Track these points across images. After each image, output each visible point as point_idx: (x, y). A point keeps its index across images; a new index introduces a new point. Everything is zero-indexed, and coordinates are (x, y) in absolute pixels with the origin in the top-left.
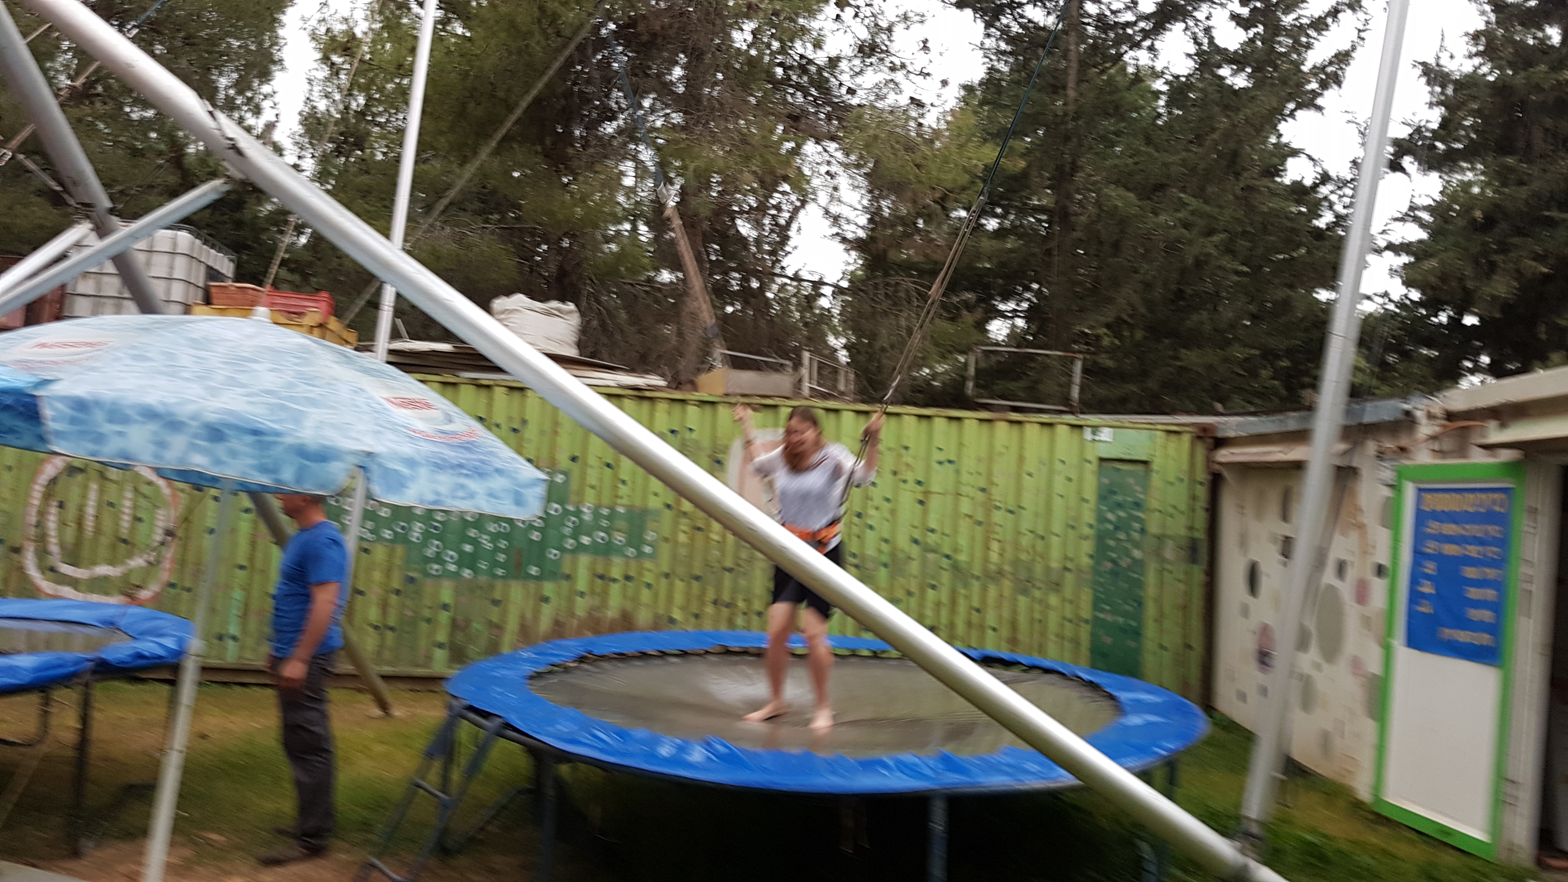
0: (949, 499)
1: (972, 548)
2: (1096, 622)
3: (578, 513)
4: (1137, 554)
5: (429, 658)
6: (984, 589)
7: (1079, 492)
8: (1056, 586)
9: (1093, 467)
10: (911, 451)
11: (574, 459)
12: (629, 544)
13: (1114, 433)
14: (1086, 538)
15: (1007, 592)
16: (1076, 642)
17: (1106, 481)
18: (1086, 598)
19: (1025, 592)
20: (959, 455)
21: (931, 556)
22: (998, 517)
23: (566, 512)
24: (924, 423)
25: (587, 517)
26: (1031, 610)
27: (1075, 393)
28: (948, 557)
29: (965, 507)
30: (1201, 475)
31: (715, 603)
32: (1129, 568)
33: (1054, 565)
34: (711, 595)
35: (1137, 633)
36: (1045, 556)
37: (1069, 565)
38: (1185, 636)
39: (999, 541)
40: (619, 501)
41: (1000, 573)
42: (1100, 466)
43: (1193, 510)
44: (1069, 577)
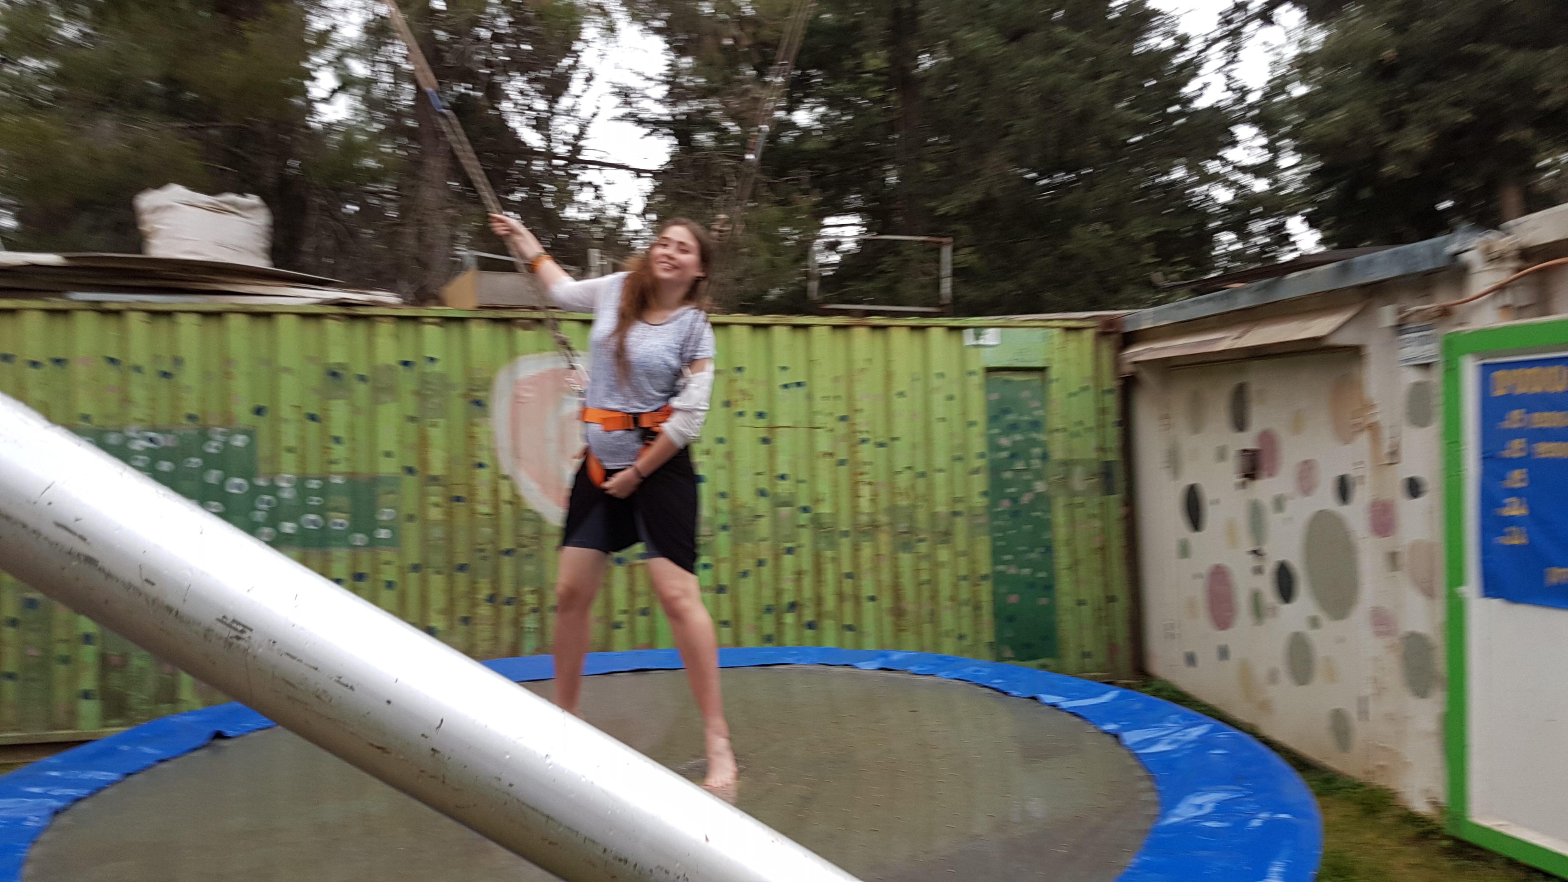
0: (802, 433)
1: (835, 494)
2: (998, 578)
3: (273, 489)
4: (1040, 486)
5: (72, 715)
6: (856, 549)
7: (964, 414)
8: (946, 536)
9: (977, 380)
10: (746, 374)
11: (259, 411)
12: (355, 528)
13: (1002, 333)
14: (976, 471)
15: (885, 550)
16: (977, 608)
17: (995, 396)
18: (983, 548)
19: (907, 547)
20: (810, 375)
21: (785, 511)
22: (865, 452)
23: (256, 491)
24: (761, 335)
25: (288, 494)
26: (917, 571)
27: (946, 287)
28: (805, 510)
29: (823, 443)
30: (1110, 382)
31: (491, 599)
32: (1032, 506)
33: (942, 509)
34: (484, 591)
35: (1048, 587)
36: (928, 497)
37: (960, 507)
38: (1106, 585)
39: (870, 484)
40: (334, 468)
41: (875, 526)
42: (987, 380)
43: (1101, 426)
44: (961, 524)
